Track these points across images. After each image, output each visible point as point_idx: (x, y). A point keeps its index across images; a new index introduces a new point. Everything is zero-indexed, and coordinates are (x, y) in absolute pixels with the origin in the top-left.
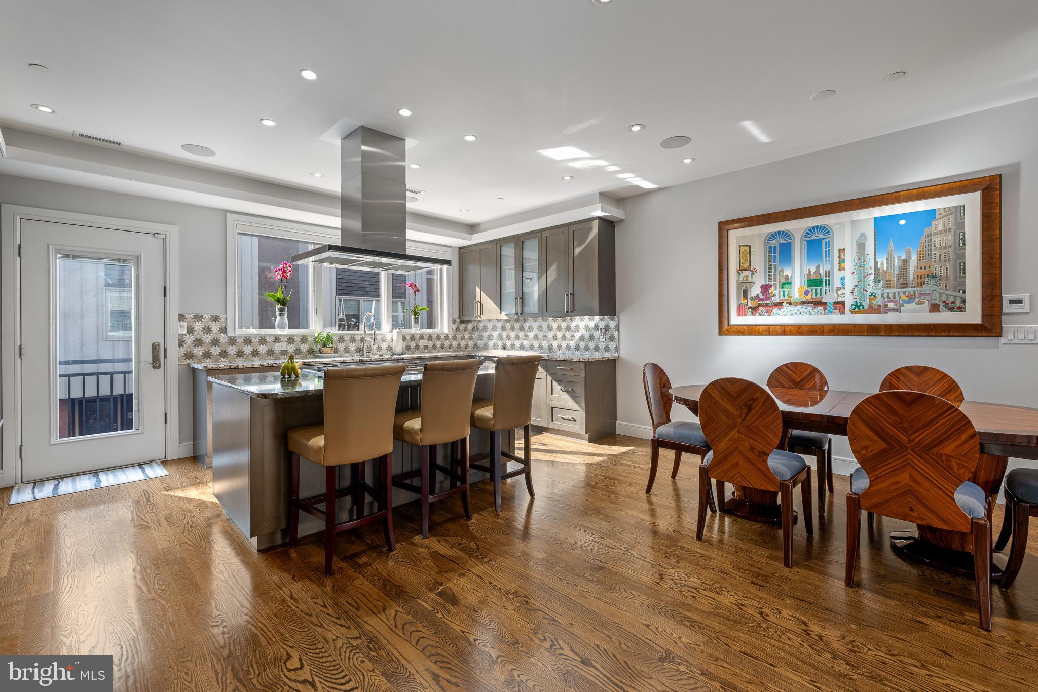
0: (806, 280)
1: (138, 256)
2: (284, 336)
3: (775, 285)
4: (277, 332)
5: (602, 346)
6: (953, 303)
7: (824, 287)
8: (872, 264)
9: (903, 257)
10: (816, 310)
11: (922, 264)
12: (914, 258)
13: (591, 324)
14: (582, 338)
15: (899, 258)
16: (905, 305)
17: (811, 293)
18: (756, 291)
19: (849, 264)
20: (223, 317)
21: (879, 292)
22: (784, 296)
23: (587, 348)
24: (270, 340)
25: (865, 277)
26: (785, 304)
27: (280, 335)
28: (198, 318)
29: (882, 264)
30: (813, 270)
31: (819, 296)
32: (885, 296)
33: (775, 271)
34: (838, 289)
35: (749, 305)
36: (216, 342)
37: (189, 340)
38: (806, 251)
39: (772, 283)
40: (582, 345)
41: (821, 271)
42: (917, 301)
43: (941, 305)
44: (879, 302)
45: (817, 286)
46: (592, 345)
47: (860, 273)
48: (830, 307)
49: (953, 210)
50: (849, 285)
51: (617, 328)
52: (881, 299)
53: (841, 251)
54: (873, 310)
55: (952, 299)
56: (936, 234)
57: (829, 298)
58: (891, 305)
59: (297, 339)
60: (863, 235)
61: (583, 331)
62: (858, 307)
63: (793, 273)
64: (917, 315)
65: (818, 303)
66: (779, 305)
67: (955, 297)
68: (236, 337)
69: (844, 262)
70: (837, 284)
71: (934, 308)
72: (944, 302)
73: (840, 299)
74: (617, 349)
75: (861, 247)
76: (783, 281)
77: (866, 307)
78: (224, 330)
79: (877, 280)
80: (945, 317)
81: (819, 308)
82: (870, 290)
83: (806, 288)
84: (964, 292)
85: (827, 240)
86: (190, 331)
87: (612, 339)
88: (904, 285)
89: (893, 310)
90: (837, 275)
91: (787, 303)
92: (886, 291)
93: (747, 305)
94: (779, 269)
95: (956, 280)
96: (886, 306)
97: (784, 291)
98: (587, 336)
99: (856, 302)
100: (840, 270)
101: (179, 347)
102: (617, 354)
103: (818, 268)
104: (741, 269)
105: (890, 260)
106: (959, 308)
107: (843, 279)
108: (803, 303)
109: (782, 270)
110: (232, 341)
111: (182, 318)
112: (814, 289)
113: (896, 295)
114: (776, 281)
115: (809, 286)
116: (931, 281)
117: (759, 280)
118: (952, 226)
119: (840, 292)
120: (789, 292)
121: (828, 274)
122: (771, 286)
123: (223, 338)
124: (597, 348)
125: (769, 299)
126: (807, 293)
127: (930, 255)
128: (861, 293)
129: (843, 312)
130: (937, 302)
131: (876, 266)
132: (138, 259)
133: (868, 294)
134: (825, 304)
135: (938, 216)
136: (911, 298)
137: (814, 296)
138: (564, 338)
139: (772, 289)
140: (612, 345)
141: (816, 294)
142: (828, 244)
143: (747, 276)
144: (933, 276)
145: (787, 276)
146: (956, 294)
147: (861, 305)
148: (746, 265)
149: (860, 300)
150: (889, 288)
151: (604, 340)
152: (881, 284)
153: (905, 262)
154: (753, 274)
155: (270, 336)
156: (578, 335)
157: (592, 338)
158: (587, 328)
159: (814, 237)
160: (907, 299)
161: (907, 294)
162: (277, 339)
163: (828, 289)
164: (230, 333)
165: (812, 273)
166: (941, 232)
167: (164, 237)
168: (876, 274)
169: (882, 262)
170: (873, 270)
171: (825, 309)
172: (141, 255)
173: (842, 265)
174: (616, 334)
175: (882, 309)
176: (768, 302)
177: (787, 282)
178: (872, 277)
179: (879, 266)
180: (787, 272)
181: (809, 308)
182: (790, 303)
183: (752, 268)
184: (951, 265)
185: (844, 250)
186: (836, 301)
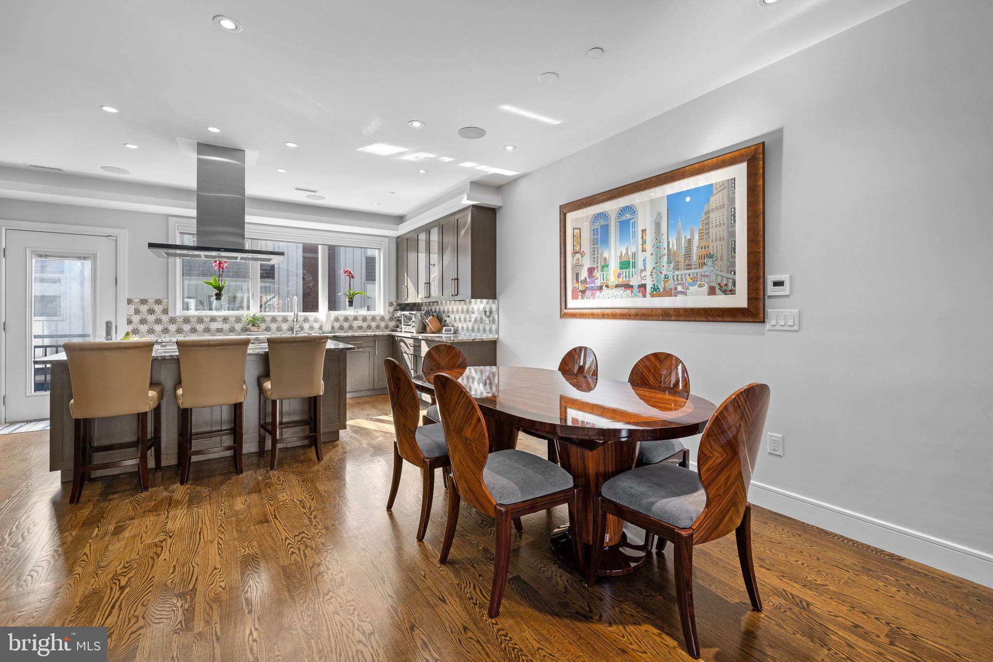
0: (619, 262)
1: (95, 254)
2: (220, 316)
3: (597, 266)
4: (214, 313)
5: (487, 328)
6: (726, 285)
7: (631, 270)
8: (665, 245)
9: (689, 237)
10: (625, 293)
11: (703, 245)
12: (696, 237)
13: (481, 307)
14: (476, 320)
15: (685, 237)
16: (690, 287)
17: (622, 276)
18: (584, 274)
19: (649, 246)
20: (165, 301)
21: (670, 274)
22: (603, 279)
23: (479, 330)
24: (207, 320)
25: (660, 257)
26: (604, 287)
27: (216, 316)
28: (144, 302)
29: (673, 244)
30: (624, 252)
31: (628, 278)
32: (675, 278)
33: (598, 254)
34: (642, 271)
35: (580, 289)
36: (158, 321)
37: (136, 319)
38: (618, 233)
39: (595, 266)
40: (476, 326)
41: (630, 253)
42: (699, 283)
43: (717, 287)
44: (671, 284)
45: (626, 268)
46: (482, 327)
47: (657, 255)
48: (636, 290)
49: (726, 185)
50: (650, 266)
51: (497, 311)
52: (672, 281)
53: (644, 231)
54: (668, 293)
55: (725, 282)
56: (713, 210)
57: (635, 282)
58: (680, 288)
59: (232, 319)
60: (659, 214)
61: (476, 314)
62: (655, 290)
63: (610, 253)
64: (698, 298)
65: (628, 286)
66: (600, 288)
67: (728, 278)
68: (176, 317)
69: (645, 243)
70: (640, 266)
71: (712, 291)
72: (719, 284)
73: (643, 282)
74: (497, 332)
75: (658, 225)
76: (603, 264)
77: (661, 290)
78: (165, 311)
79: (669, 262)
80: (721, 301)
81: (628, 291)
82: (664, 272)
83: (619, 271)
84: (735, 274)
85: (633, 221)
86: (137, 312)
87: (493, 322)
88: (689, 267)
89: (681, 293)
90: (641, 256)
91: (606, 286)
92: (676, 273)
93: (578, 288)
94: (600, 251)
95: (728, 261)
96: (676, 289)
97: (603, 274)
98: (479, 318)
99: (654, 284)
100: (643, 251)
101: (128, 325)
102: (496, 337)
103: (627, 249)
104: (575, 253)
105: (678, 240)
106: (731, 291)
107: (644, 261)
108: (617, 286)
109: (602, 253)
110: (173, 321)
111: (130, 302)
112: (624, 271)
113: (683, 277)
114: (598, 263)
115: (621, 268)
116: (709, 262)
117: (587, 263)
118: (726, 203)
119: (643, 275)
120: (607, 274)
121: (634, 255)
122: (594, 269)
123: (165, 318)
124: (485, 330)
125: (593, 282)
126: (619, 275)
127: (708, 234)
128: (657, 276)
129: (644, 296)
130: (714, 284)
131: (668, 247)
132: (95, 256)
133: (663, 276)
134: (632, 287)
135: (714, 192)
136: (694, 280)
137: (624, 279)
138: (465, 320)
139: (596, 271)
140: (494, 327)
141: (626, 277)
142: (634, 224)
143: (578, 259)
144: (710, 256)
145: (605, 258)
146: (728, 275)
147: (658, 288)
148: (577, 248)
149: (657, 282)
150: (678, 269)
151: (489, 322)
152: (672, 265)
153: (690, 242)
154: (582, 257)
155: (207, 317)
156: (474, 316)
157: (481, 320)
158: (479, 311)
159: (624, 218)
160: (691, 281)
161: (691, 277)
162: (213, 319)
163: (634, 271)
164: (171, 314)
165: (623, 255)
166: (717, 209)
167: (115, 238)
168: (668, 255)
169: (673, 240)
170: (666, 251)
171: (632, 292)
172: (97, 253)
173: (644, 245)
174: (496, 317)
175: (673, 292)
176: (593, 285)
177: (605, 266)
178: (665, 258)
179: (671, 247)
180: (606, 255)
181: (620, 291)
182: (607, 286)
183: (582, 251)
184: (725, 243)
185: (645, 230)
186: (640, 283)
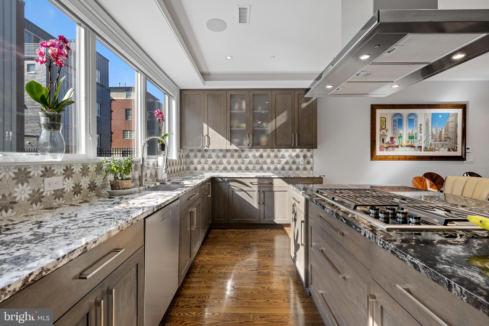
0: (408, 136)
3: (396, 137)
5: (301, 167)
6: (454, 148)
7: (414, 140)
8: (431, 132)
9: (440, 130)
10: (411, 149)
11: (446, 133)
12: (444, 130)
13: (294, 154)
14: (287, 163)
15: (439, 130)
16: (441, 148)
17: (410, 142)
18: (388, 140)
19: (423, 131)
21: (433, 143)
22: (399, 143)
23: (290, 169)
25: (428, 136)
26: (400, 146)
29: (434, 132)
30: (411, 132)
31: (413, 143)
32: (435, 144)
33: (396, 131)
34: (420, 141)
35: (385, 146)
38: (408, 123)
39: (395, 136)
40: (287, 167)
41: (413, 133)
42: (444, 147)
43: (451, 149)
44: (433, 147)
45: (412, 139)
46: (294, 167)
47: (427, 135)
48: (416, 148)
49: (454, 114)
50: (423, 139)
51: (312, 156)
52: (434, 146)
53: (421, 125)
54: (431, 150)
55: (454, 147)
56: (450, 122)
57: (416, 145)
58: (436, 148)
60: (428, 119)
61: (287, 159)
62: (426, 149)
63: (403, 132)
64: (444, 152)
65: (412, 146)
66: (397, 147)
67: (455, 146)
69: (421, 130)
70: (419, 138)
71: (449, 150)
72: (452, 148)
73: (420, 145)
74: (312, 169)
75: (427, 124)
76: (399, 136)
77: (429, 149)
79: (432, 138)
80: (452, 154)
81: (413, 149)
82: (430, 142)
83: (408, 140)
84: (457, 144)
85: (415, 120)
87: (308, 163)
88: (441, 141)
89: (437, 150)
90: (419, 135)
91: (401, 146)
92: (435, 143)
93: (384, 146)
94: (397, 130)
95: (455, 140)
96: (435, 148)
97: (399, 141)
98: (291, 161)
99: (425, 146)
100: (420, 133)
103: (412, 131)
104: (381, 129)
105: (436, 130)
106: (456, 150)
107: (421, 137)
108: (407, 146)
109: (399, 131)
112: (411, 140)
113: (438, 144)
114: (396, 135)
115: (409, 139)
116: (448, 140)
117: (389, 134)
118: (454, 120)
119: (420, 142)
120: (401, 141)
121: (416, 134)
122: (394, 138)
124: (298, 169)
125: (393, 144)
126: (408, 142)
127: (448, 130)
128: (427, 143)
129: (421, 151)
130: (450, 148)
131: (432, 133)
133: (429, 144)
134: (415, 147)
135: (450, 116)
136: (443, 146)
137: (411, 143)
138: (272, 163)
139: (395, 139)
140: (308, 167)
141: (412, 142)
143: (384, 132)
144: (449, 138)
145: (401, 134)
146: (455, 145)
147: (427, 148)
148: (384, 127)
149: (427, 146)
150: (436, 141)
151: (303, 164)
152: (433, 140)
153: (441, 132)
154: (387, 131)
156: (283, 161)
157: (294, 163)
158: (290, 156)
159: (411, 118)
160: (441, 146)
161: (441, 144)
163: (416, 141)
165: (410, 133)
166: (451, 122)
168: (432, 136)
169: (434, 130)
170: (431, 134)
171: (415, 149)
173: (421, 131)
174: (311, 160)
175: (434, 150)
176: (393, 145)
177: (401, 137)
178: (431, 137)
179: (433, 132)
180: (401, 132)
181: (409, 148)
182: (402, 146)
183: (386, 129)
184: (454, 134)
185: (421, 124)
186: (419, 146)
